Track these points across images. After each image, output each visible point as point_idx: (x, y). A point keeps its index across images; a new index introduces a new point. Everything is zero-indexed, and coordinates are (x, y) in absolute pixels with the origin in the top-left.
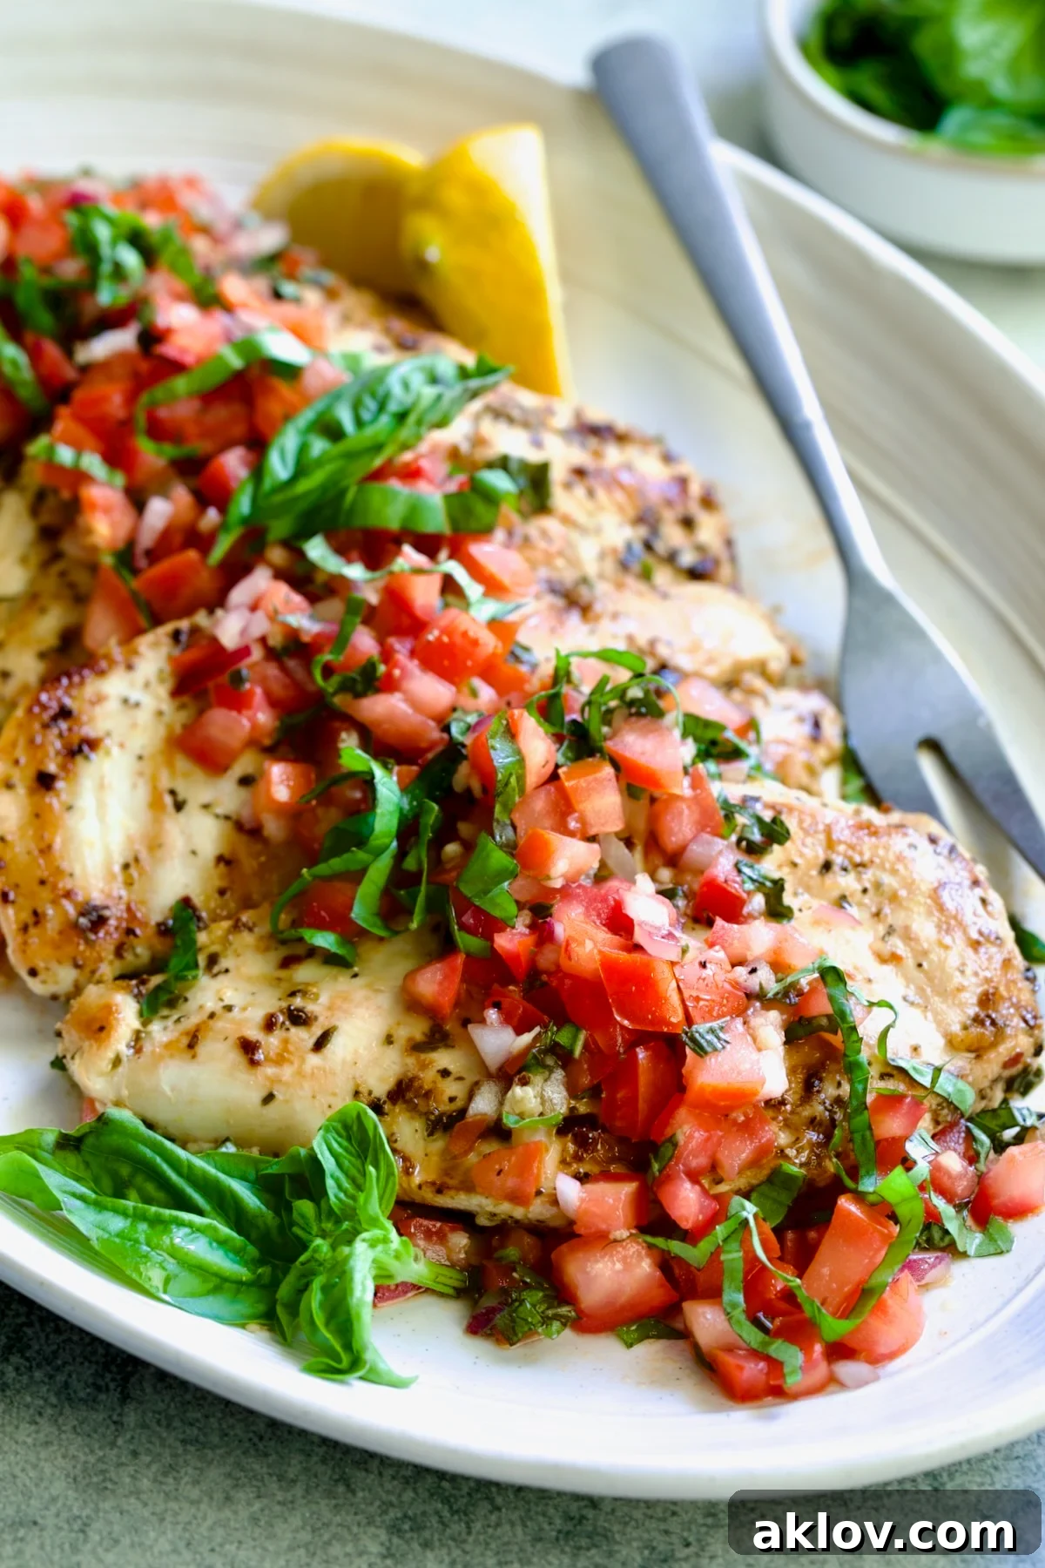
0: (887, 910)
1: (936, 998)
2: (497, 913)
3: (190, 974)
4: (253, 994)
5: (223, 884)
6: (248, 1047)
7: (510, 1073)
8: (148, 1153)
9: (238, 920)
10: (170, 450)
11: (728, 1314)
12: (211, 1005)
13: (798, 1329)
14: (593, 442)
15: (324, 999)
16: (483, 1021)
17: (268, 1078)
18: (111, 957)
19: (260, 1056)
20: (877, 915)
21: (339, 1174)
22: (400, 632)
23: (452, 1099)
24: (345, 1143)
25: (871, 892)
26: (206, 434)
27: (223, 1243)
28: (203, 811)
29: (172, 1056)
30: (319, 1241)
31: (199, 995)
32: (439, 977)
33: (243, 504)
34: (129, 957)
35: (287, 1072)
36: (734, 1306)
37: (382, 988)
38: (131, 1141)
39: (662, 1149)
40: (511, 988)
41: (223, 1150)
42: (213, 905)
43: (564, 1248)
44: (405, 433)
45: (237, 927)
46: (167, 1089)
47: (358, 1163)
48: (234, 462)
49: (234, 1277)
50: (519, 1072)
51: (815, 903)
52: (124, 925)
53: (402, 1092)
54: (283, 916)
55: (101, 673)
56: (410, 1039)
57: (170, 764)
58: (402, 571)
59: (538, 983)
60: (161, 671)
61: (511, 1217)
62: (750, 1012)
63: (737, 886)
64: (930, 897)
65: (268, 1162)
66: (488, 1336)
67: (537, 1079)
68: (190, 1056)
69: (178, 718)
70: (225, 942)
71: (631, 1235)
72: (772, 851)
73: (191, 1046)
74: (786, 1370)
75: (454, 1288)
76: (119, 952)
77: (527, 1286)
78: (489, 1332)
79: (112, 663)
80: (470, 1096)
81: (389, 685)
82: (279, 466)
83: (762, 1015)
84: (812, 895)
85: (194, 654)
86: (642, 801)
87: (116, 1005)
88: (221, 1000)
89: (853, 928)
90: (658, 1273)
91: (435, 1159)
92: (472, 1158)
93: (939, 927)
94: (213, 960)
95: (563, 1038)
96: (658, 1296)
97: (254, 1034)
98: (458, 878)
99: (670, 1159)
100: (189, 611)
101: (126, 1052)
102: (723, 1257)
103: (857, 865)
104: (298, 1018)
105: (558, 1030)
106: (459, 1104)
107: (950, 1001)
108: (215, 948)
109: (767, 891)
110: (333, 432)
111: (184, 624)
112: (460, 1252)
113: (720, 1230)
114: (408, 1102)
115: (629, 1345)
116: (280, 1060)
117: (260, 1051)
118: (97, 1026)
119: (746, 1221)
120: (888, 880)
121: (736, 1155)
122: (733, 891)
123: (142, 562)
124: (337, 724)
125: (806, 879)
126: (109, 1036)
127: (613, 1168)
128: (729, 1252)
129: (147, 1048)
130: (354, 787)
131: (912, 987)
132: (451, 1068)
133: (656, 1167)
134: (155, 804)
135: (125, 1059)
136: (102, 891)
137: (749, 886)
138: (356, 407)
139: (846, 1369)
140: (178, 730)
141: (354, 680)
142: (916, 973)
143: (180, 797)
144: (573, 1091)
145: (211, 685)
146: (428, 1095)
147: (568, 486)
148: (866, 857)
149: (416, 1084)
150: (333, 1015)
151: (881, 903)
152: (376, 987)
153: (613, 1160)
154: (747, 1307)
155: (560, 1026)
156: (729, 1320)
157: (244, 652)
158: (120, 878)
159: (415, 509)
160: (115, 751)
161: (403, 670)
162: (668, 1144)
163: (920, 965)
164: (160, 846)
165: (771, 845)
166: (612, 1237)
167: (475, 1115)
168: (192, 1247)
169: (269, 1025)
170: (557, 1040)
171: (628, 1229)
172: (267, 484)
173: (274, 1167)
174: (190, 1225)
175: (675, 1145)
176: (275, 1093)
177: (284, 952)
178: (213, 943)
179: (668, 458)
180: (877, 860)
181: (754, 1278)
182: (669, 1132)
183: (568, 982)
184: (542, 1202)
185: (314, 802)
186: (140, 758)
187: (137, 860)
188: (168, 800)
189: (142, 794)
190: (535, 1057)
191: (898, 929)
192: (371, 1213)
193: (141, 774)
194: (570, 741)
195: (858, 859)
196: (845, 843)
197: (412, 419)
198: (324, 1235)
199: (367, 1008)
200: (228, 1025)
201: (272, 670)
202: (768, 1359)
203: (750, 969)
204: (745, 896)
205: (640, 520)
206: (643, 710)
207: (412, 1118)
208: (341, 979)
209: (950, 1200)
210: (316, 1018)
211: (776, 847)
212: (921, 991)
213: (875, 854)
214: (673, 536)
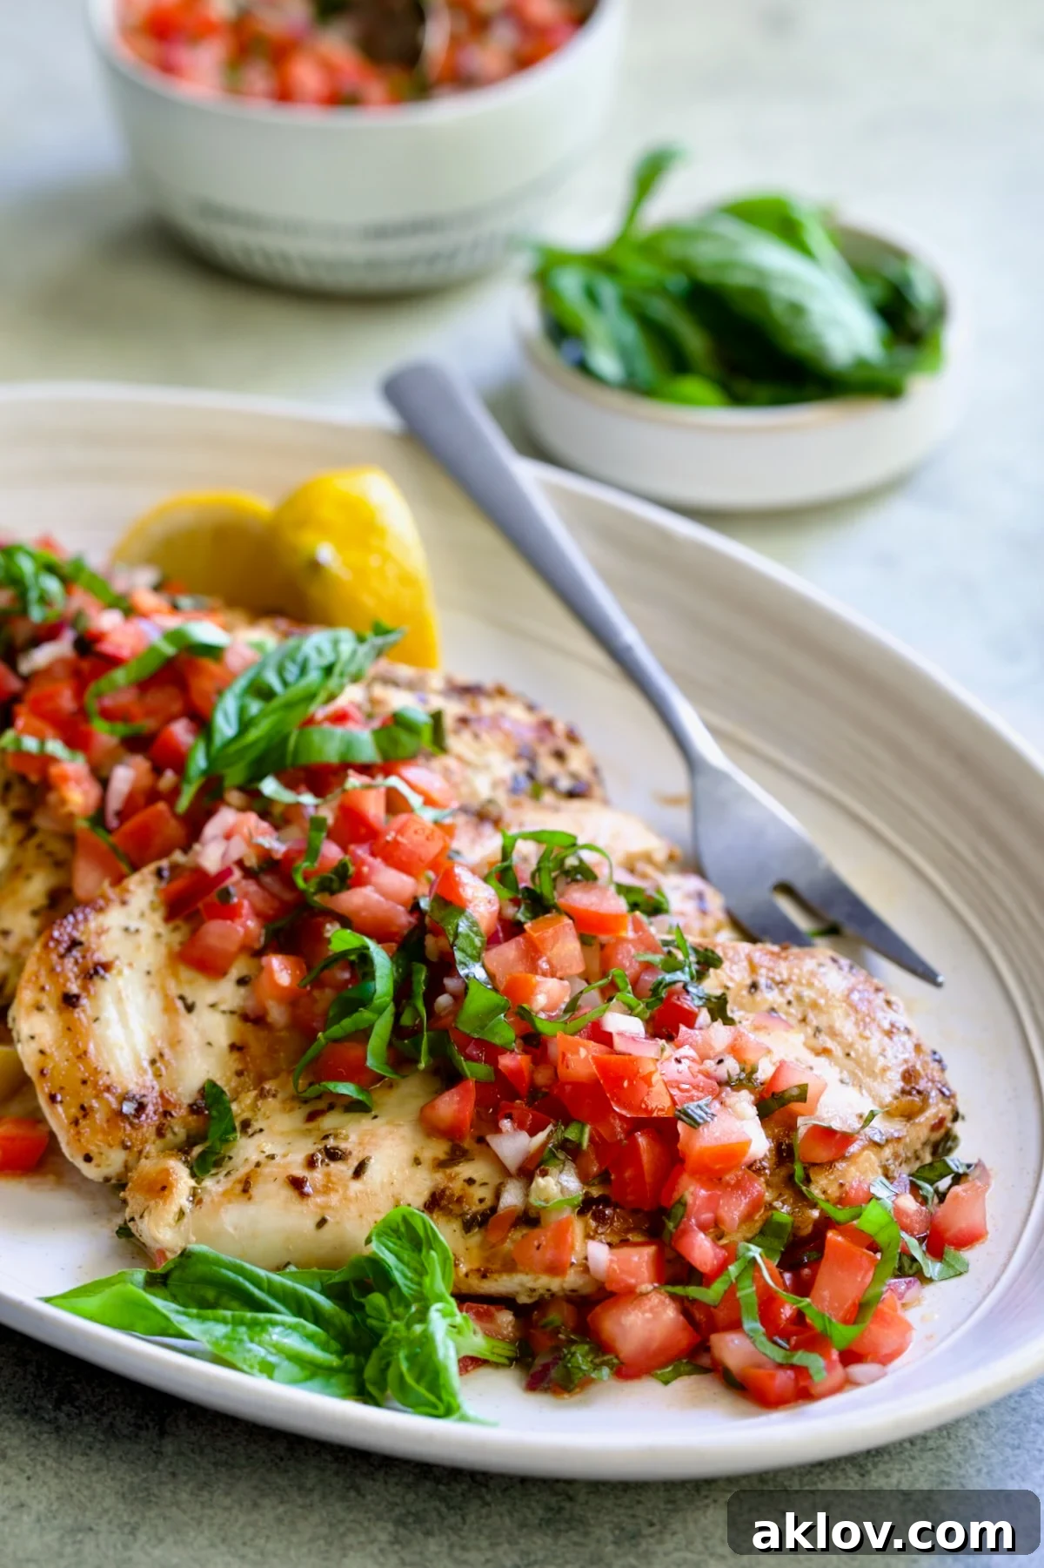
0: (811, 1016)
1: (868, 1079)
2: (497, 1041)
3: (231, 1137)
4: (289, 1143)
5: (239, 1067)
6: (297, 1184)
7: (529, 1170)
8: (231, 1275)
9: (262, 1089)
10: (121, 729)
11: (752, 1337)
12: (255, 1157)
13: (814, 1341)
14: (468, 698)
15: (353, 1138)
16: (498, 1130)
17: (317, 1205)
18: (153, 1137)
19: (308, 1189)
20: (804, 1020)
21: (401, 1266)
22: (360, 840)
23: (481, 1201)
24: (399, 1242)
25: (795, 1003)
26: (149, 713)
27: (310, 1337)
28: (211, 1010)
29: (230, 1202)
30: (395, 1323)
31: (241, 1151)
32: (457, 1098)
33: (199, 761)
34: (169, 1136)
35: (334, 1199)
36: (754, 1330)
37: (402, 1123)
38: (215, 1268)
39: (673, 1210)
40: (518, 1101)
41: (288, 1270)
42: (233, 1084)
43: (598, 1309)
44: (333, 683)
45: (263, 1095)
46: (231, 1230)
47: (415, 1255)
48: (180, 730)
49: (326, 1364)
50: (538, 1166)
51: (751, 1016)
52: (161, 1110)
53: (435, 1202)
54: (301, 1081)
55: (101, 910)
56: (435, 1159)
57: (175, 975)
58: (355, 788)
59: (540, 1095)
60: (152, 902)
61: (549, 1290)
62: (723, 1095)
63: (689, 1003)
64: (844, 1001)
65: (329, 1274)
66: (546, 1390)
67: (553, 1170)
68: (246, 1199)
69: (174, 938)
70: (254, 1107)
71: (655, 1288)
72: (709, 976)
73: (245, 1191)
74: (812, 1371)
75: (508, 1358)
76: (160, 1133)
77: (573, 1342)
78: (546, 1386)
79: (108, 901)
80: (497, 1196)
81: (359, 881)
82: (225, 725)
83: (733, 1096)
84: (746, 1011)
85: (179, 884)
86: (594, 947)
87: (173, 1168)
88: (263, 1152)
89: (787, 1031)
90: (681, 1318)
91: (475, 1252)
92: (508, 1246)
93: (857, 1024)
94: (246, 1125)
95: (571, 1134)
96: (684, 1339)
97: (299, 1172)
98: (454, 1020)
99: (682, 1217)
100: (166, 853)
101: (187, 1206)
102: (739, 1294)
103: (778, 984)
104: (333, 1155)
105: (565, 1129)
106: (488, 1203)
107: (879, 1080)
108: (246, 1115)
109: (711, 1006)
110: (266, 694)
111: (164, 863)
112: (507, 1327)
113: (733, 1269)
114: (442, 1209)
115: (666, 1383)
116: (327, 1189)
117: (308, 1184)
118: (160, 1186)
119: (754, 1260)
120: (808, 994)
121: (734, 1210)
122: (686, 1006)
123: (113, 822)
124: (320, 919)
125: (739, 999)
126: (171, 1192)
127: (630, 1237)
128: (743, 1289)
129: (206, 1199)
130: (343, 969)
131: (845, 1072)
132: (475, 1176)
133: (671, 1225)
134: (168, 1009)
135: (187, 1211)
136: (137, 1084)
137: (698, 1002)
138: (281, 672)
139: (857, 1370)
140: (177, 948)
141: (331, 880)
142: (847, 1062)
143: (190, 1001)
144: (584, 1178)
145: (200, 905)
146: (460, 1200)
147: (457, 732)
148: (785, 976)
149: (448, 1193)
150: (364, 1149)
151: (804, 1011)
152: (397, 1122)
153: (628, 1231)
154: (767, 1330)
155: (567, 1125)
156: (754, 1343)
157: (226, 873)
158: (150, 1071)
159: (349, 745)
160: (126, 971)
161: (371, 867)
162: (678, 1206)
163: (848, 1055)
164: (179, 1042)
165: (708, 970)
166: (638, 1290)
167: (506, 1208)
168: (286, 1341)
169: (311, 1163)
170: (566, 1136)
171: (652, 1283)
172: (218, 740)
173: (337, 1277)
174: (283, 1324)
175: (685, 1205)
176: (328, 1218)
177: (307, 1109)
178: (243, 1111)
179: (531, 708)
180: (794, 978)
181: (767, 1306)
182: (676, 1196)
183: (568, 1088)
184: (575, 1272)
185: (308, 988)
186: (148, 973)
187: (161, 1055)
188: (179, 1004)
189: (156, 1001)
190: (551, 1151)
191: (823, 1029)
192: (438, 1291)
193: (152, 986)
194: (526, 904)
195: (778, 978)
196: (765, 967)
197: (337, 670)
198: (397, 1317)
199: (393, 1139)
200: (275, 1169)
201: (251, 887)
202: (793, 1367)
203: (717, 1061)
204: (696, 1010)
205: (518, 756)
206: (579, 877)
207: (449, 1221)
208: (364, 1121)
209: (912, 1235)
210: (350, 1153)
211: (712, 970)
212: (853, 1074)
213: (790, 974)
214: (548, 767)
